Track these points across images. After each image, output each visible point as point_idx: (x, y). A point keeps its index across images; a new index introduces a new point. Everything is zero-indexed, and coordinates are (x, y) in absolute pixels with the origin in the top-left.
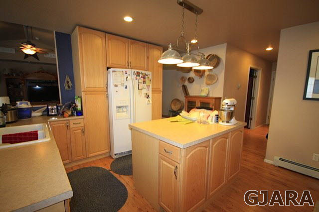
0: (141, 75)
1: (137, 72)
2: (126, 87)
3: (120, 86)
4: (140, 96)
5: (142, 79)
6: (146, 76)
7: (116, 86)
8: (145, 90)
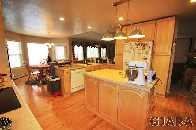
0: (141, 45)
1: (138, 43)
2: (130, 53)
3: (127, 52)
4: (139, 58)
5: (142, 47)
6: (145, 45)
7: (125, 52)
8: (144, 54)
